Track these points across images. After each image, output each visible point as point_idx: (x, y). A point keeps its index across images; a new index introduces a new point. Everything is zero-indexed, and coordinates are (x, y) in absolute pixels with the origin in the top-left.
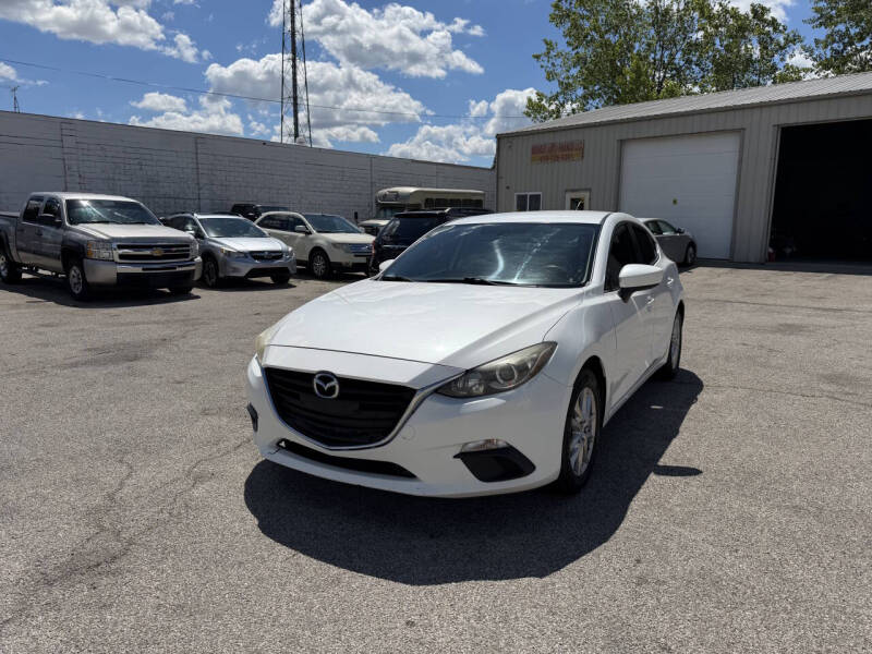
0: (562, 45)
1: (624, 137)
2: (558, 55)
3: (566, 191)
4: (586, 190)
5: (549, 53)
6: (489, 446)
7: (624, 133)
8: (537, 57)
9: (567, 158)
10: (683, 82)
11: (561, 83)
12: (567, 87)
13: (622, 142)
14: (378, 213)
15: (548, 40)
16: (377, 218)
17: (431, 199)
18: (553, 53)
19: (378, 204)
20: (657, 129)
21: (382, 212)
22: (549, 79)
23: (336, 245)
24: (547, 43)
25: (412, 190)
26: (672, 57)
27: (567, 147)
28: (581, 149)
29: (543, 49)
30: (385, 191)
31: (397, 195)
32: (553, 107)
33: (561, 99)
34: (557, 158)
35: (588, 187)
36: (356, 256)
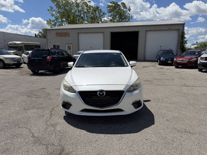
0: (55, 8)
1: (78, 32)
2: (54, 10)
3: (66, 44)
4: (71, 44)
5: (51, 10)
6: (136, 101)
7: (79, 31)
8: (49, 10)
9: (65, 36)
10: (84, 20)
11: (55, 17)
12: (57, 19)
13: (78, 33)
14: (9, 49)
15: (51, 6)
16: (9, 50)
17: (26, 45)
18: (52, 10)
19: (8, 46)
20: (86, 31)
21: (10, 49)
22: (52, 16)
23: (6, 58)
24: (51, 7)
25: (20, 42)
26: (81, 14)
27: (65, 33)
28: (69, 34)
29: (50, 8)
30: (11, 42)
31: (15, 44)
32: (54, 23)
33: (56, 21)
34: (63, 36)
35: (72, 43)
36: (14, 61)
